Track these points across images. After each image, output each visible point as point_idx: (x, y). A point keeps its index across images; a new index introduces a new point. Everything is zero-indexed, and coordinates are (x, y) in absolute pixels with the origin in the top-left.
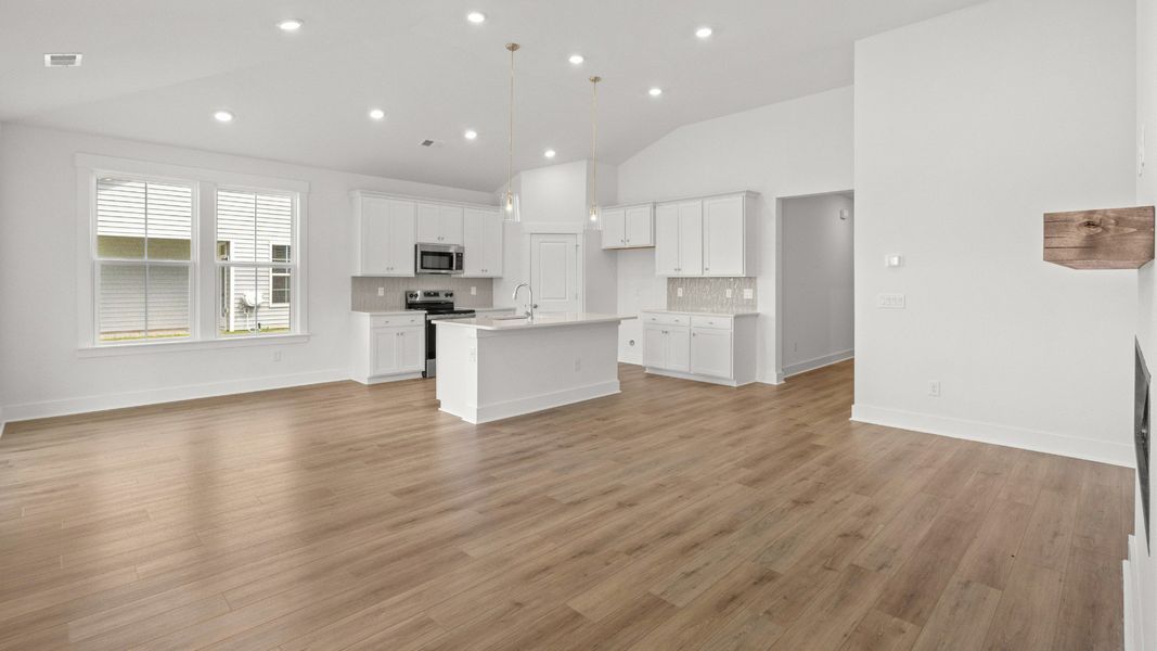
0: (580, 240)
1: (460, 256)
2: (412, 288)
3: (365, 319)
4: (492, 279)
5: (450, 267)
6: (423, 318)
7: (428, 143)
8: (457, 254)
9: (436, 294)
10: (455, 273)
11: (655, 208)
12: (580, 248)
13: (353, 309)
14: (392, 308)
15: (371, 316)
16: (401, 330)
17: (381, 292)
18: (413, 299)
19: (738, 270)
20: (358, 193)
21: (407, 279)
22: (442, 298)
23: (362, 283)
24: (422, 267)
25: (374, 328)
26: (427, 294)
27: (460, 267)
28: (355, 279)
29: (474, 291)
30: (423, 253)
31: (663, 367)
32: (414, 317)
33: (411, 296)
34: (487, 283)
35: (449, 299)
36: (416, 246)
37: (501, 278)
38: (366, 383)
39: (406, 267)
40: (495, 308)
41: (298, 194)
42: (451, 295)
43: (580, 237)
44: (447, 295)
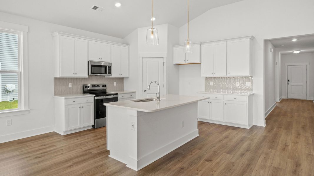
0: (165, 60)
1: (110, 67)
2: (85, 83)
3: (62, 100)
4: (123, 78)
5: (106, 73)
6: (93, 98)
7: (95, 8)
8: (109, 66)
9: (98, 86)
10: (107, 76)
11: (201, 45)
12: (165, 64)
13: (55, 95)
14: (76, 93)
15: (65, 99)
16: (82, 105)
17: (70, 85)
18: (87, 89)
19: (246, 73)
20: (57, 34)
21: (84, 79)
22: (101, 88)
23: (60, 81)
24: (92, 73)
25: (66, 105)
26: (94, 86)
27: (110, 73)
28: (56, 79)
29: (115, 84)
30: (92, 66)
31: (208, 118)
32: (88, 99)
33: (86, 87)
34: (121, 80)
35: (104, 88)
36: (88, 62)
37: (127, 78)
38: (63, 134)
39: (83, 73)
40: (124, 92)
41: (22, 33)
42: (105, 86)
43: (165, 59)
44: (103, 86)
